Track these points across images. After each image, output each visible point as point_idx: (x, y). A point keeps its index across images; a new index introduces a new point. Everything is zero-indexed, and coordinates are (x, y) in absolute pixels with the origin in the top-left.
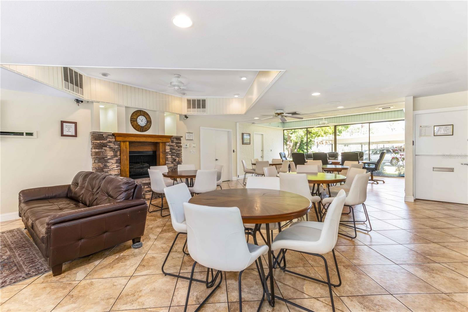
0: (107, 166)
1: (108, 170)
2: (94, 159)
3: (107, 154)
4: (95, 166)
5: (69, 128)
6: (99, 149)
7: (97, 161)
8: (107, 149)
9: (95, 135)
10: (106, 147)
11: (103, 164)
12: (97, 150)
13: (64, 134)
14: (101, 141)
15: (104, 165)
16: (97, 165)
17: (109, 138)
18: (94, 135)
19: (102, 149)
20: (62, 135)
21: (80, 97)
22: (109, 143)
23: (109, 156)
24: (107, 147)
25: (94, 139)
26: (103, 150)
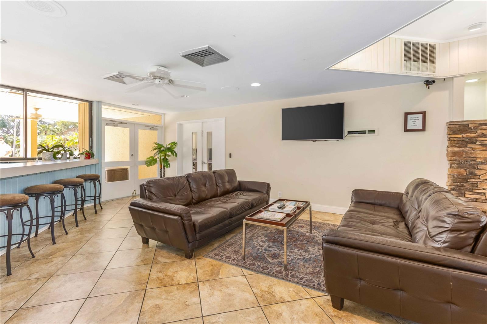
0: (476, 175)
1: (477, 182)
2: (450, 162)
3: (476, 155)
4: (452, 172)
5: (415, 121)
6: (461, 147)
7: (456, 165)
8: (477, 147)
9: (453, 126)
10: (475, 143)
11: (467, 170)
12: (456, 149)
13: (408, 128)
14: (464, 135)
15: (469, 172)
16: (455, 172)
17: (481, 129)
18: (451, 126)
19: (467, 147)
20: (406, 130)
21: (429, 74)
22: (481, 137)
23: (480, 158)
24: (477, 143)
25: (452, 132)
26: (468, 149)
